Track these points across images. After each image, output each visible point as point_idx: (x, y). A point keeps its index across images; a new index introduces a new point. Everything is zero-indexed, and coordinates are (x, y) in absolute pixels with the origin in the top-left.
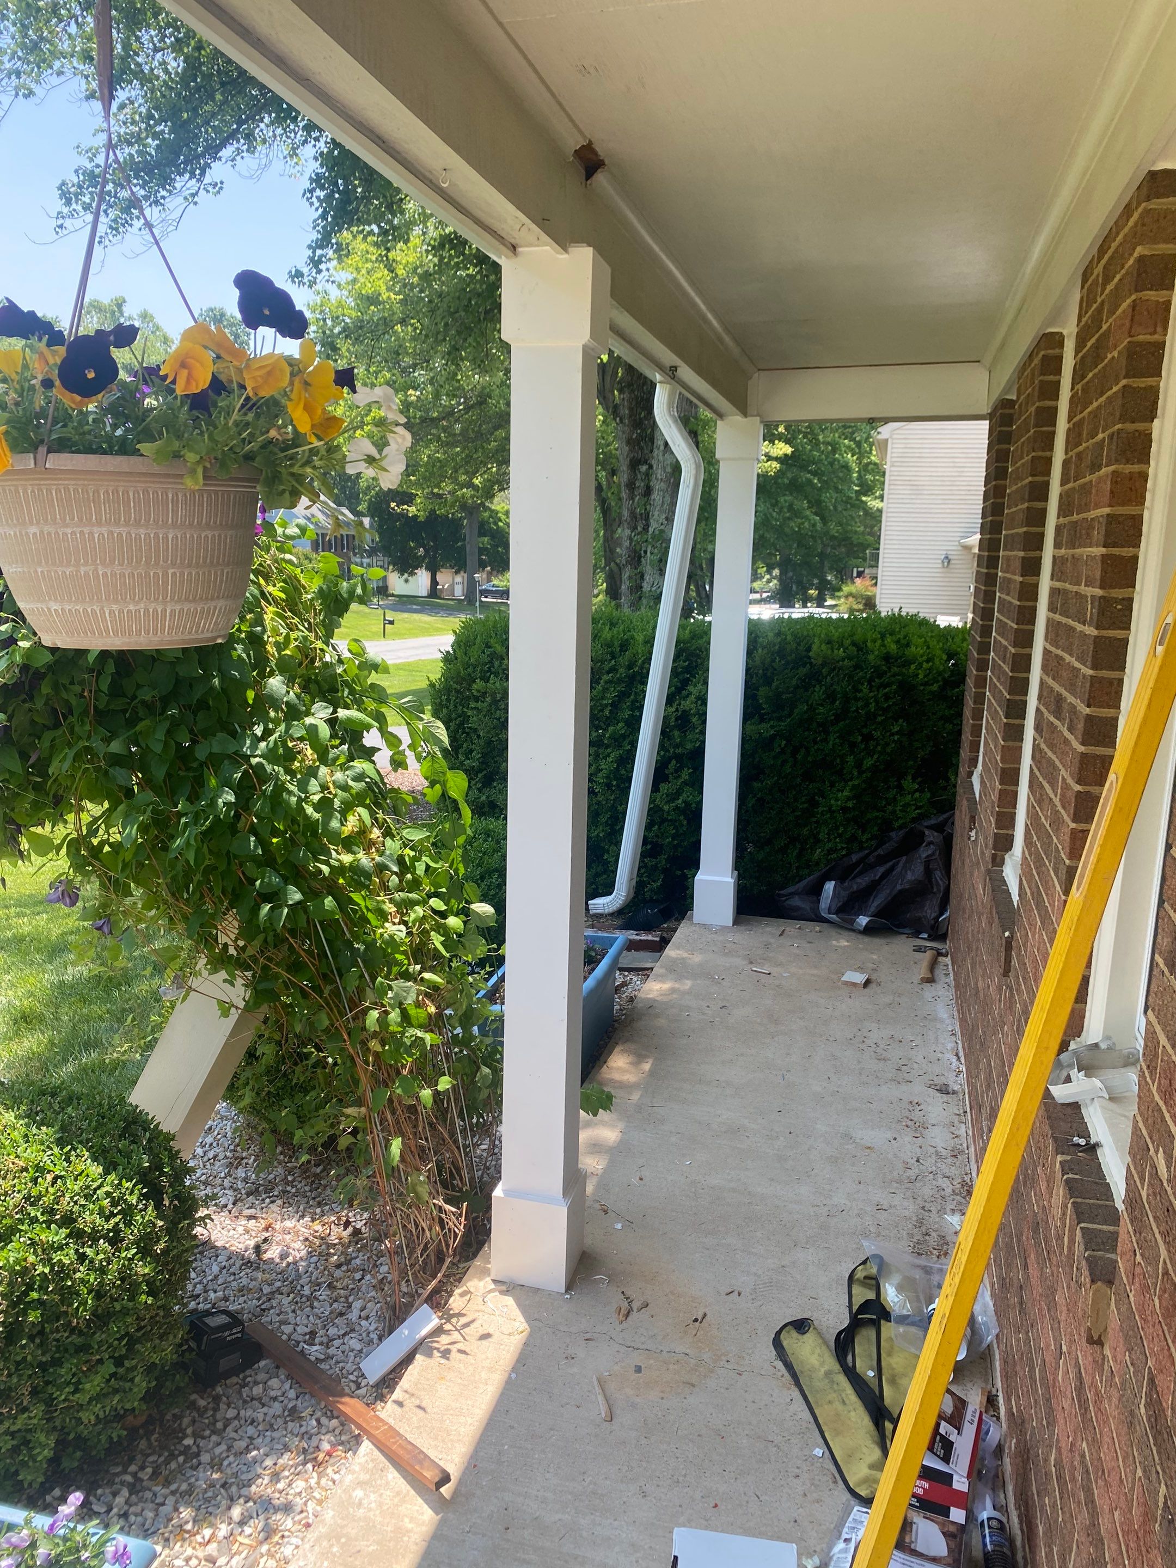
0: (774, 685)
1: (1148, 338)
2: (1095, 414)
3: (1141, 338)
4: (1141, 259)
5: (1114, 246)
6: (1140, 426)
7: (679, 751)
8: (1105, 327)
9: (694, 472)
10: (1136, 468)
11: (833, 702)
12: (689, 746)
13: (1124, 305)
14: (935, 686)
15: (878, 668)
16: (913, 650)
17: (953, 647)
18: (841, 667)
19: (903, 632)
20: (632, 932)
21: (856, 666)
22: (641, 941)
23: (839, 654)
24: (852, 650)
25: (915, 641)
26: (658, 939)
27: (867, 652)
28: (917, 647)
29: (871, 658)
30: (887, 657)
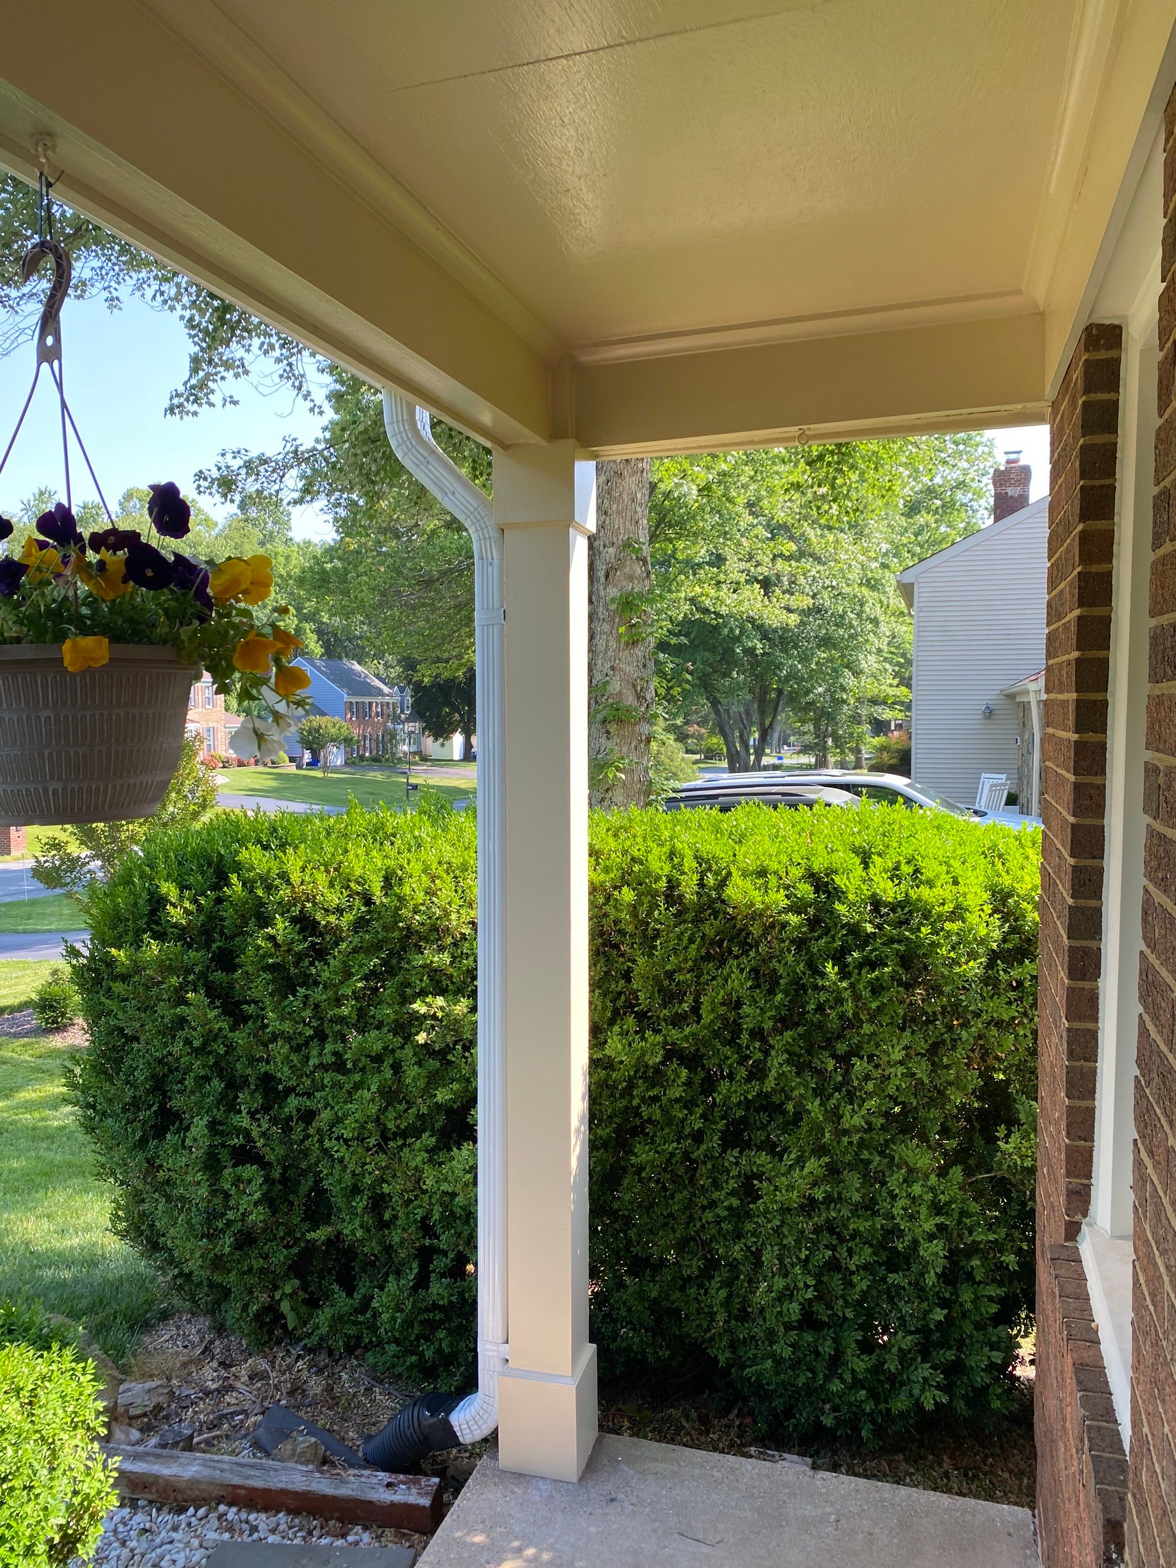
11: (772, 992)
14: (973, 968)
15: (854, 930)
16: (925, 893)
17: (1006, 881)
18: (784, 925)
19: (907, 850)
20: (381, 1475)
21: (813, 923)
22: (393, 1504)
23: (779, 899)
24: (805, 890)
25: (930, 869)
26: (426, 1502)
27: (836, 894)
28: (930, 884)
29: (840, 908)
30: (876, 903)
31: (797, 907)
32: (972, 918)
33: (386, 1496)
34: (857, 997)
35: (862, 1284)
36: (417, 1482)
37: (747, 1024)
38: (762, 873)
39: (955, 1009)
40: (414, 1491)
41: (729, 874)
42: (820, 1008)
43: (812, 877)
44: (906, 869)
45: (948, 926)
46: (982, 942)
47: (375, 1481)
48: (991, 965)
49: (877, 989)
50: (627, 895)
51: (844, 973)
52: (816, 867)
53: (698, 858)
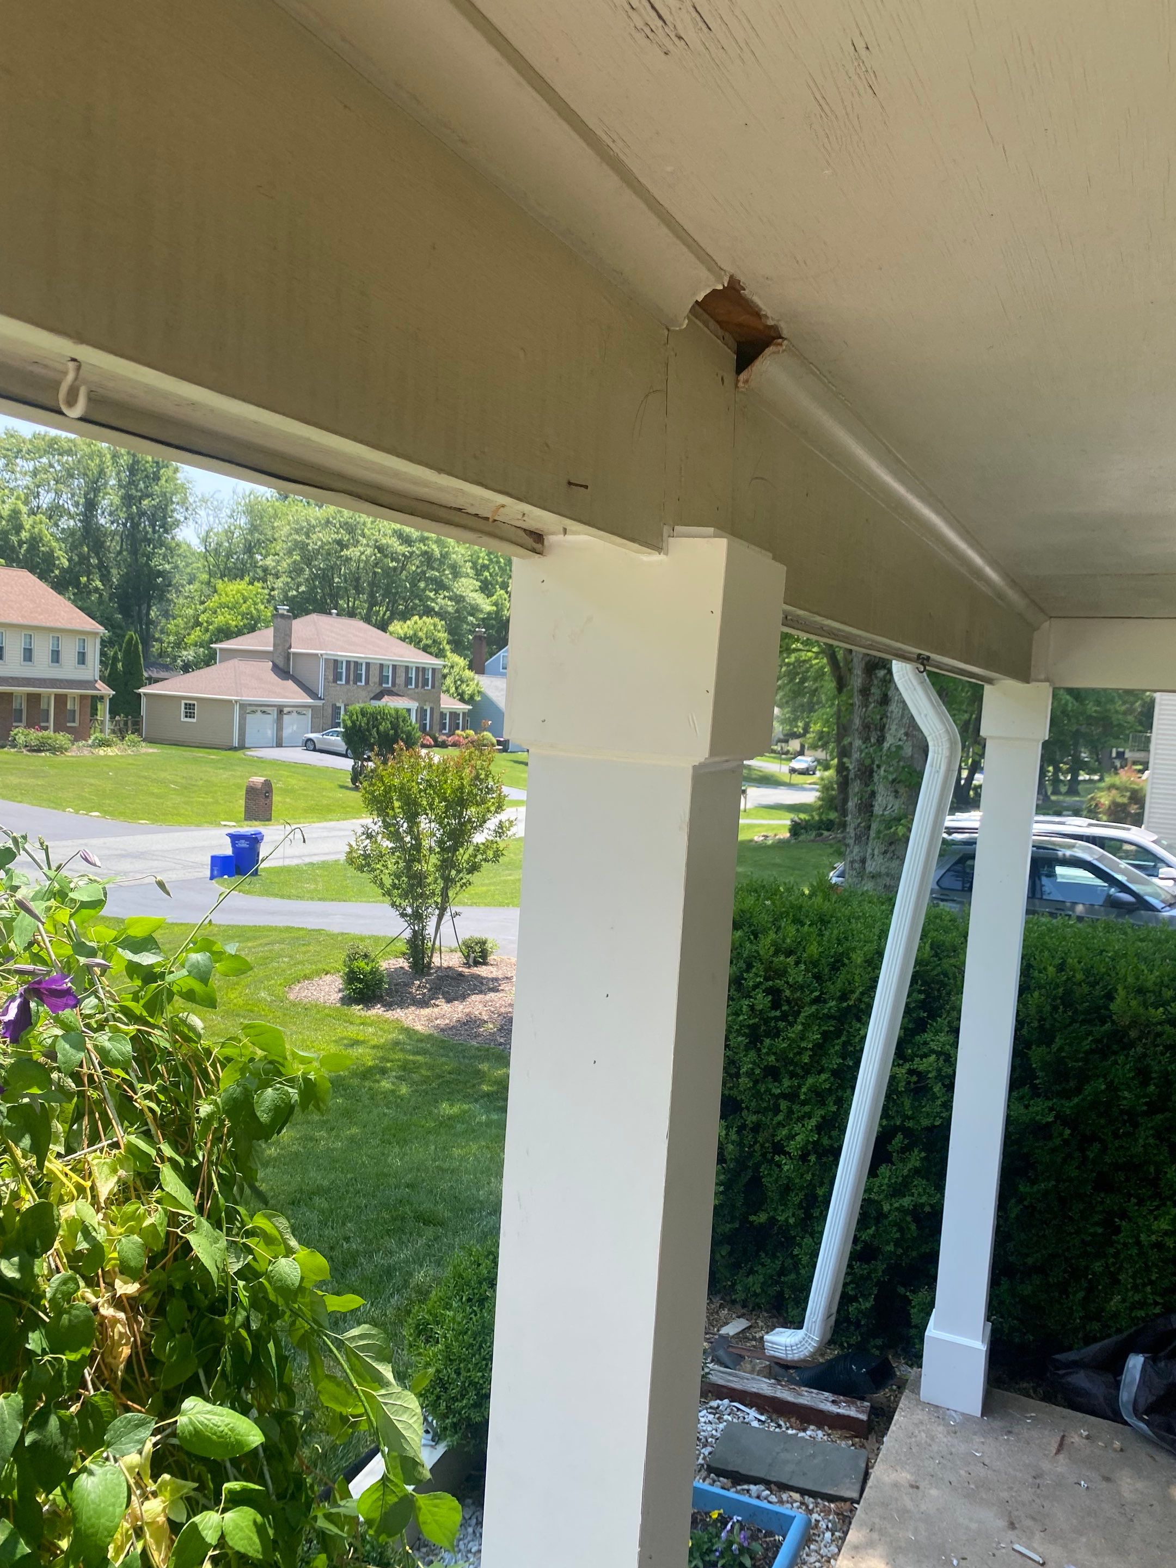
0: (1055, 1047)
7: (909, 1124)
9: (946, 753)
12: (925, 1122)
18: (1160, 1033)
20: (827, 1394)
22: (838, 1415)
23: (1159, 1013)
26: (864, 1417)
33: (834, 1409)
36: (853, 1403)
38: (1141, 991)
40: (853, 1408)
41: (1113, 988)
47: (822, 1397)
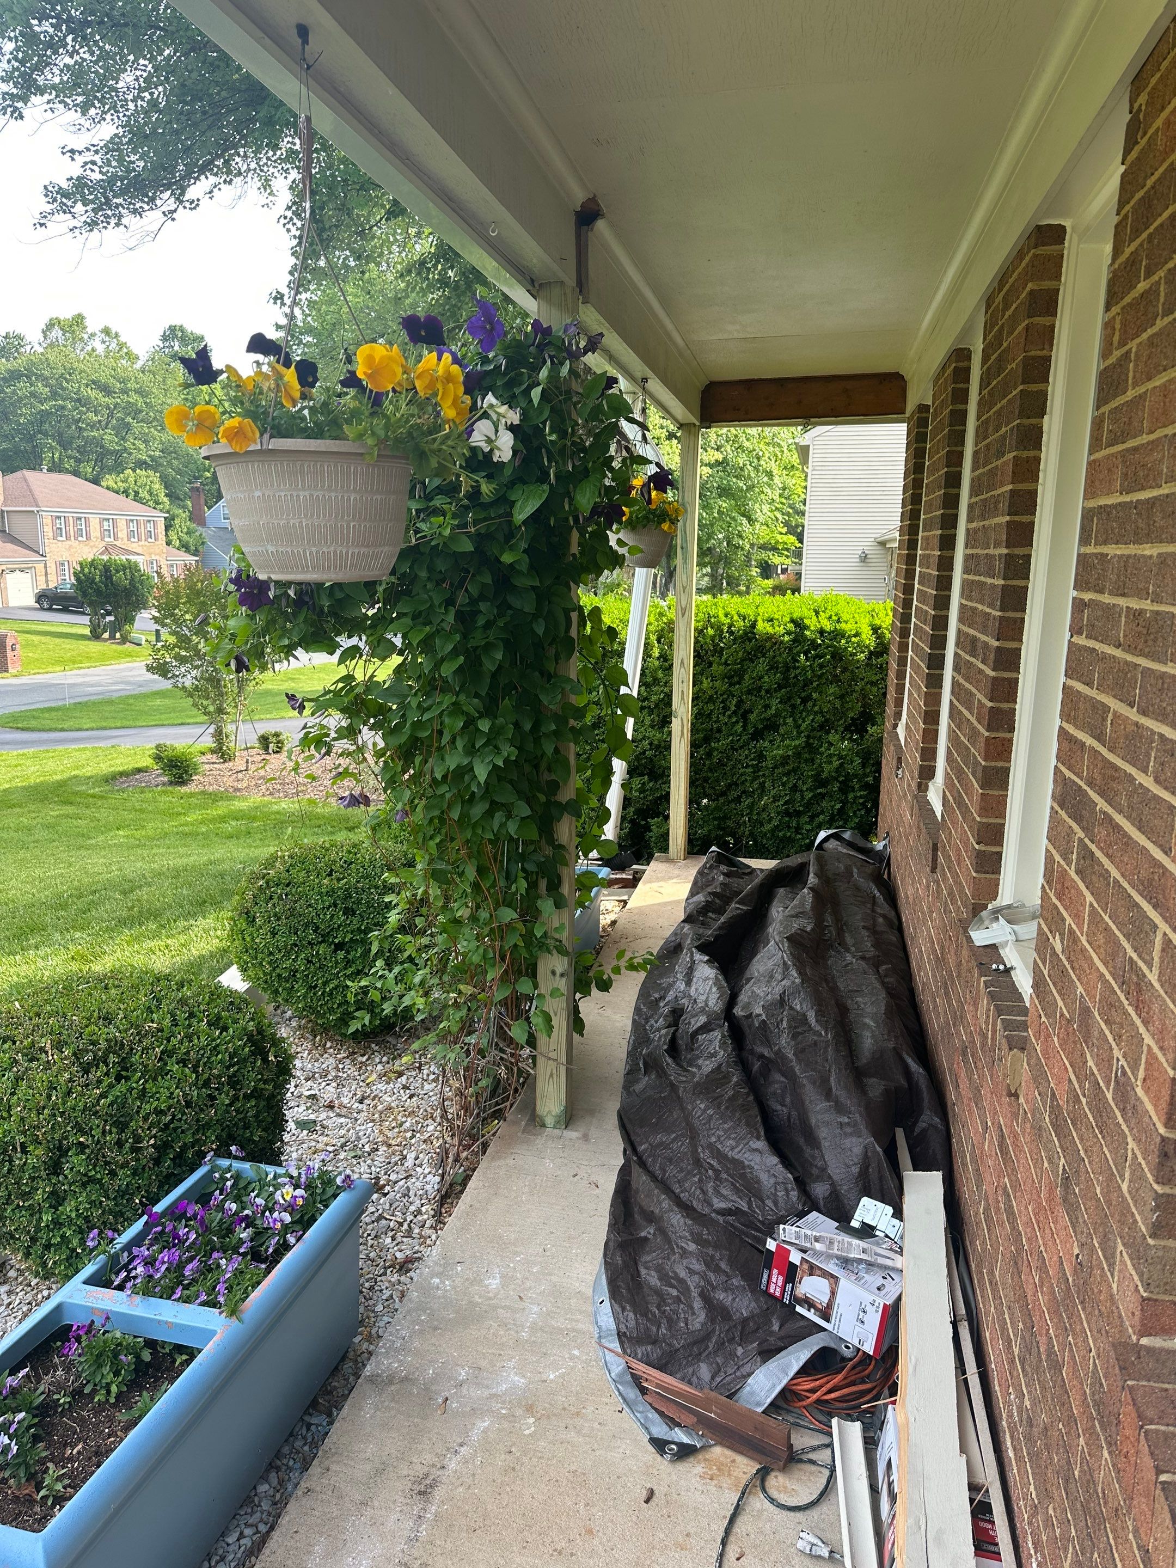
1: (1039, 353)
2: (999, 413)
3: (1033, 353)
4: (1032, 292)
5: (1011, 281)
6: (1033, 421)
8: (1005, 345)
10: (1032, 454)
13: (1020, 328)
14: (862, 657)
15: (813, 641)
16: (843, 625)
17: (877, 622)
18: (782, 642)
19: (835, 609)
21: (794, 641)
22: (616, 879)
23: (781, 630)
24: (791, 626)
25: (845, 617)
26: (627, 879)
27: (806, 627)
28: (846, 622)
29: (807, 633)
30: (822, 632)
31: (789, 633)
32: (864, 636)
34: (813, 671)
35: (809, 795)
36: (624, 873)
37: (766, 686)
38: (772, 620)
39: (854, 678)
40: (621, 874)
41: (756, 621)
42: (796, 677)
43: (792, 621)
44: (834, 618)
45: (853, 639)
46: (867, 647)
48: (869, 658)
49: (821, 666)
50: (711, 631)
51: (807, 659)
52: (795, 616)
53: (739, 615)
